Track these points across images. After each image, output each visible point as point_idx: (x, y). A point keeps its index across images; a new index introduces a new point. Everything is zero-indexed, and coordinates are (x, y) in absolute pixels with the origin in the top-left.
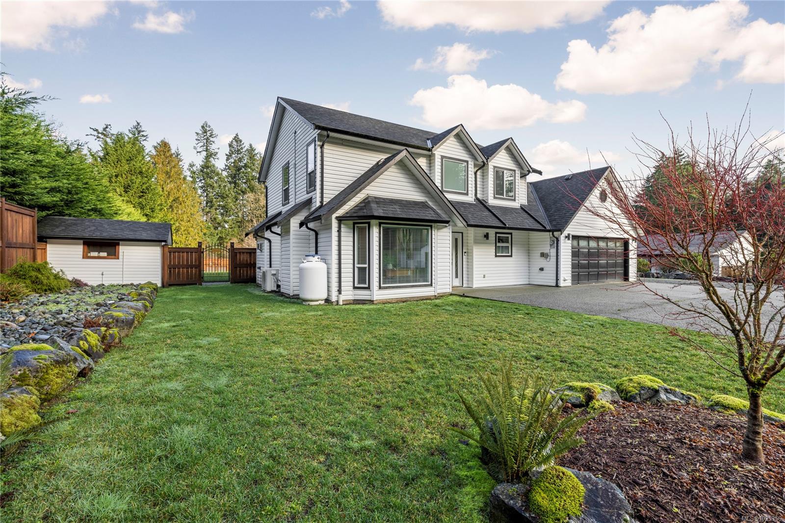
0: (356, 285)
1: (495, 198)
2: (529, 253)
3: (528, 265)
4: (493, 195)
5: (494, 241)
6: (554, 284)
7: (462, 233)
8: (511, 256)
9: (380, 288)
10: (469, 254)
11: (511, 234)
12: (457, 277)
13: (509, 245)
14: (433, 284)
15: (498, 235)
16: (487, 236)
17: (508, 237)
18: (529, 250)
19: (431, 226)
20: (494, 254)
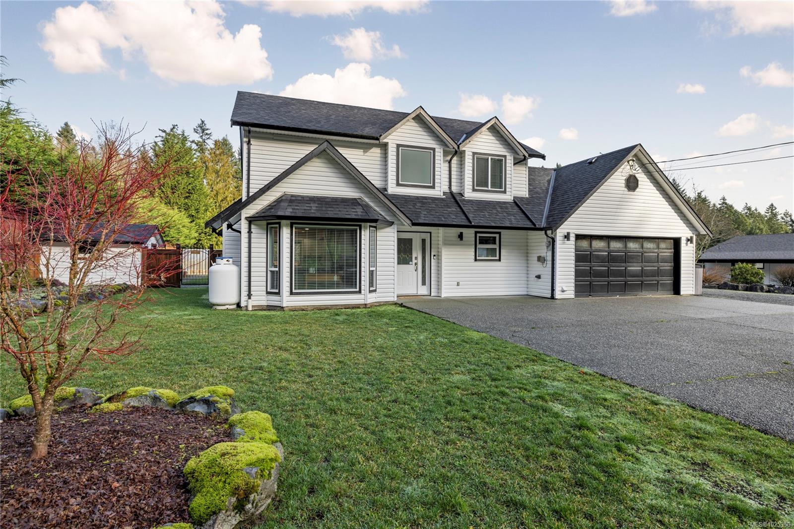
0: (269, 290)
1: (474, 190)
2: (527, 256)
3: (525, 272)
4: (471, 187)
5: (474, 243)
6: (549, 296)
7: (430, 233)
8: (500, 260)
9: (292, 293)
10: (438, 257)
11: (500, 233)
12: (424, 283)
13: (496, 246)
14: (362, 291)
15: (478, 235)
16: (461, 236)
17: (495, 237)
18: (527, 253)
19: (360, 227)
20: (474, 257)
